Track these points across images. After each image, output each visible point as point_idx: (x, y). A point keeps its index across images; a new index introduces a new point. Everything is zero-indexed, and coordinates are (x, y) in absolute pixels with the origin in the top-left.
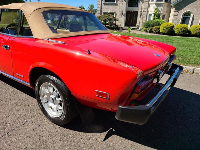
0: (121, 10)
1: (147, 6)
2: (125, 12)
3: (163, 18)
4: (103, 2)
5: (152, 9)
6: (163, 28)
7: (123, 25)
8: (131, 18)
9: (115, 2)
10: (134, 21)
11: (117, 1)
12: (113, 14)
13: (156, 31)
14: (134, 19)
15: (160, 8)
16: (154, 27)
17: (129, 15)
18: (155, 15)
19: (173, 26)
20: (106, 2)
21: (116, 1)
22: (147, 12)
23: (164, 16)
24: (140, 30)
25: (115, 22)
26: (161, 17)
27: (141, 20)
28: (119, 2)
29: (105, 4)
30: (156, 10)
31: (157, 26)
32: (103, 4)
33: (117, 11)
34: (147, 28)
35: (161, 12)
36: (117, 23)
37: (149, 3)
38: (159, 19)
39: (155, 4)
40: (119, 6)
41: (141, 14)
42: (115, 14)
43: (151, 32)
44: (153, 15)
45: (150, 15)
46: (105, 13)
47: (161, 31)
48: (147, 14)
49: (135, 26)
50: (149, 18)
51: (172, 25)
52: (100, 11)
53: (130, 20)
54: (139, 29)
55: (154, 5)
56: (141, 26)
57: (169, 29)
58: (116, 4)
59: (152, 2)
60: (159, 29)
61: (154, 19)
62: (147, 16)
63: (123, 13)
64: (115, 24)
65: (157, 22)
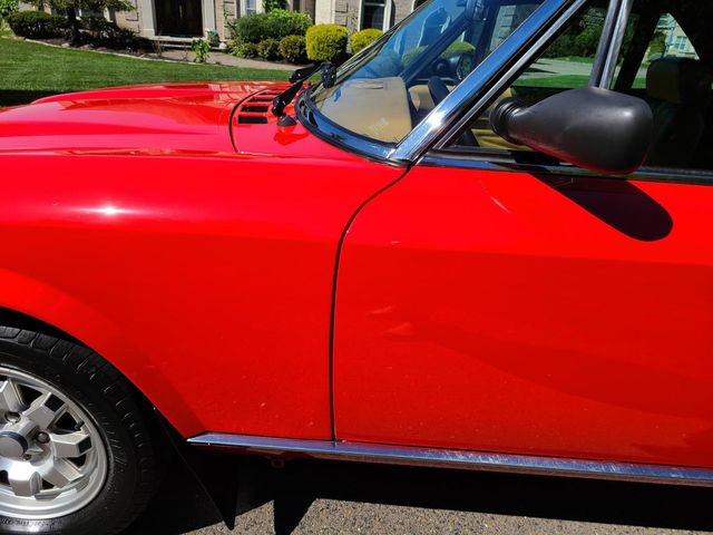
3: (297, 7)
6: (315, 42)
7: (147, 30)
8: (178, 3)
10: (190, 12)
13: (292, 55)
14: (189, 5)
16: (285, 40)
19: (344, 35)
24: (228, 51)
25: (112, 17)
26: (288, 1)
27: (220, 12)
31: (293, 37)
34: (256, 41)
36: (122, 19)
38: (284, 8)
43: (274, 57)
47: (310, 55)
49: (200, 34)
51: (342, 34)
53: (175, 11)
54: (222, 46)
56: (224, 33)
57: (337, 49)
60: (302, 46)
61: (267, 8)
64: (114, 25)
65: (286, 20)
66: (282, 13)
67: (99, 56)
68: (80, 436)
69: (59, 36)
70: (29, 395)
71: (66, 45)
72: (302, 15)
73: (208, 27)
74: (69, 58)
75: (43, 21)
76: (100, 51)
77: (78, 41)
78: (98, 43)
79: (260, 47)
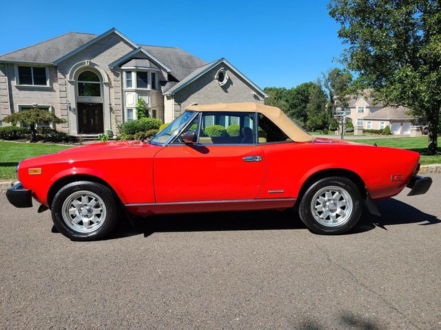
0: (64, 101)
1: (121, 94)
2: (74, 106)
3: (154, 116)
4: (14, 83)
5: (131, 100)
7: (74, 132)
8: (90, 117)
9: (48, 85)
10: (97, 122)
11: (51, 84)
12: (46, 109)
14: (97, 118)
15: (146, 99)
17: (84, 111)
18: (139, 111)
20: (21, 83)
21: (48, 82)
22: (123, 106)
23: (154, 112)
24: (118, 139)
25: (54, 126)
26: (150, 113)
27: (113, 121)
28: (56, 86)
29: (20, 89)
30: (139, 101)
31: (152, 130)
32: (14, 88)
33: (53, 103)
34: (133, 133)
35: (149, 106)
36: (59, 127)
37: (122, 90)
38: (148, 117)
39: (136, 91)
40: (58, 92)
41: (111, 109)
42: (50, 109)
44: (135, 111)
45: (130, 110)
46: (23, 108)
48: (123, 109)
49: (102, 131)
50: (129, 116)
52: (9, 104)
53: (89, 122)
54: (115, 137)
55: (134, 93)
56: (115, 131)
58: (51, 89)
59: (129, 88)
61: (139, 117)
62: (123, 112)
63: (70, 108)
64: (55, 131)
65: (149, 122)
66: (147, 120)
67: (47, 146)
68: (101, 209)
69: (24, 138)
70: (90, 199)
71: (28, 142)
72: (157, 119)
73: (107, 128)
74: (30, 148)
75: (15, 131)
76: (47, 144)
77: (35, 139)
78: (46, 140)
79: (135, 136)
